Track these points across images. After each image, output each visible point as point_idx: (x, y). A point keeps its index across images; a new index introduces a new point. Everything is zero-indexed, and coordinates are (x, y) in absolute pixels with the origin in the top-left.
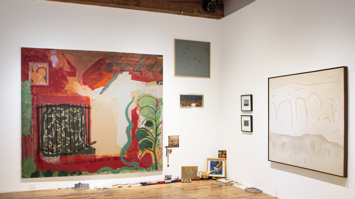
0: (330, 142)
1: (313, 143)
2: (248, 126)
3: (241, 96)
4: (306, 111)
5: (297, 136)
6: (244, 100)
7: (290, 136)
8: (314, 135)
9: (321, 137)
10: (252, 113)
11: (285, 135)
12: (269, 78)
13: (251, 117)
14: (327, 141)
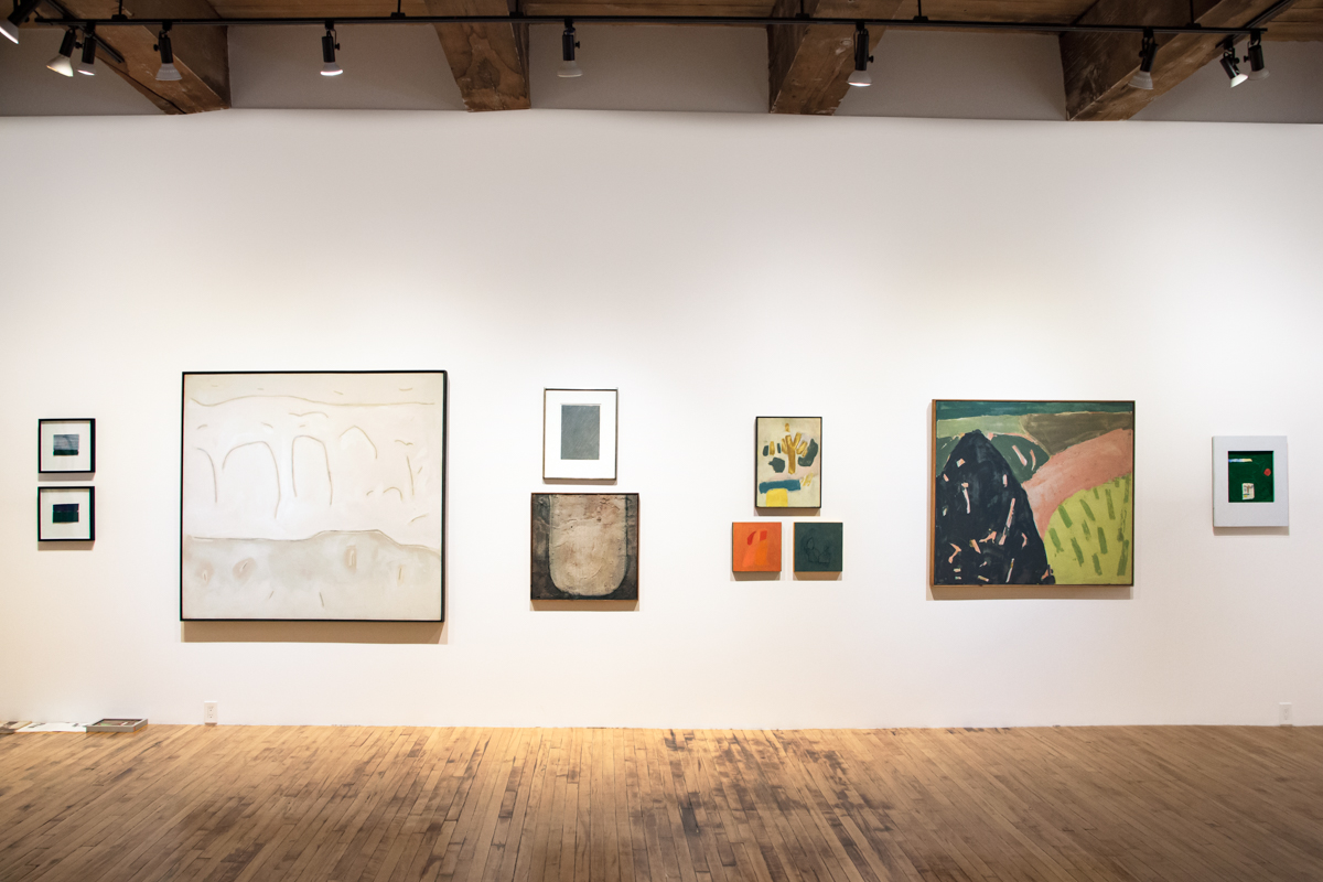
0: (402, 547)
1: (352, 552)
2: (74, 524)
3: (40, 421)
4: (326, 472)
5: (295, 538)
6: (55, 436)
7: (269, 540)
8: (354, 533)
9: (375, 535)
10: (91, 479)
11: (253, 540)
12: (184, 374)
13: (92, 490)
14: (395, 543)
